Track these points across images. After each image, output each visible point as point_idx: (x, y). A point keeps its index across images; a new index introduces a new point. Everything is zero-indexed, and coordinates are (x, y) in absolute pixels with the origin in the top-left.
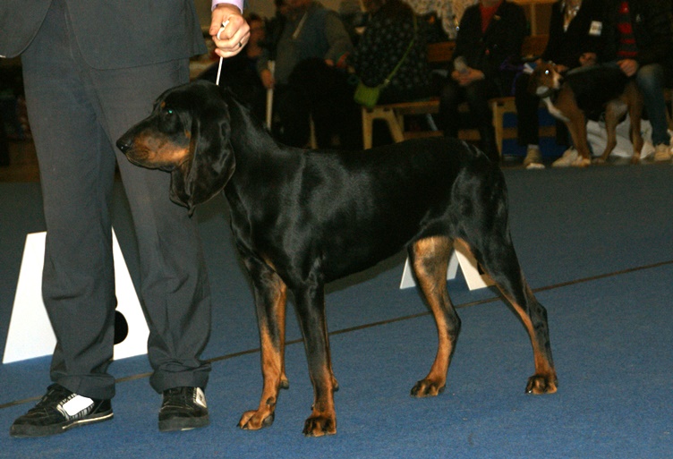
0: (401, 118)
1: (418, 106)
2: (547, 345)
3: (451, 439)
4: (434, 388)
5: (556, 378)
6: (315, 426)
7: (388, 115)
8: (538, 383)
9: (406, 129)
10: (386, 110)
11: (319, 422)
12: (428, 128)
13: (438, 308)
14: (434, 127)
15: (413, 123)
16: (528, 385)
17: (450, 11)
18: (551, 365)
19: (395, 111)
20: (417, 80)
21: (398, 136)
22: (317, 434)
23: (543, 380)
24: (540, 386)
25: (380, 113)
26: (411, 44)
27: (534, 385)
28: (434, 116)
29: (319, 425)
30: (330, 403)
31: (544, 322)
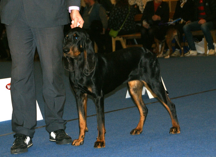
0: (125, 40)
1: (131, 36)
2: (176, 117)
3: (144, 149)
4: (138, 132)
5: (180, 128)
6: (98, 145)
7: (121, 39)
8: (173, 130)
9: (127, 44)
10: (120, 37)
11: (100, 143)
12: (135, 44)
13: (139, 105)
14: (137, 43)
15: (129, 42)
16: (170, 131)
17: (142, 3)
18: (178, 124)
19: (123, 38)
20: (131, 27)
21: (124, 46)
22: (99, 147)
23: (175, 129)
24: (174, 131)
25: (118, 39)
26: (128, 15)
27: (172, 131)
28: (137, 40)
29: (100, 144)
30: (104, 137)
31: (174, 109)
